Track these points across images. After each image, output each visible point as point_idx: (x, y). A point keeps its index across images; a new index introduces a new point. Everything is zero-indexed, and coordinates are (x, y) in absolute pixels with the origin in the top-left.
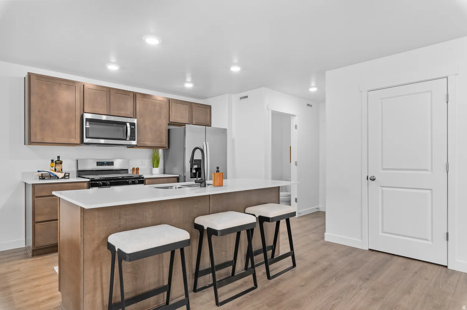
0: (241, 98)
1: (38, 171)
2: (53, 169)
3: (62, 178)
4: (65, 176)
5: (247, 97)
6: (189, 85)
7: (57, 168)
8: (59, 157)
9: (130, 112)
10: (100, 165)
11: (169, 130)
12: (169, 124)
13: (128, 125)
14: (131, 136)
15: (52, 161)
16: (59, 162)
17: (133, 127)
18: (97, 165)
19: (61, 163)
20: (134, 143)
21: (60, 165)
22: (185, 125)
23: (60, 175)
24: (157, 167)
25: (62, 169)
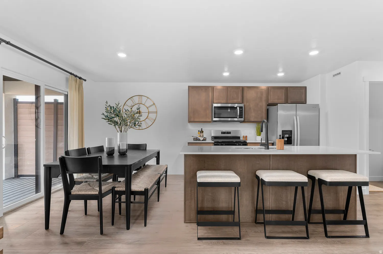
0: (334, 76)
1: (192, 136)
2: (199, 135)
3: (202, 140)
4: (204, 139)
5: (340, 73)
6: (281, 75)
7: (201, 135)
8: (202, 129)
9: (240, 100)
10: (223, 134)
11: (268, 110)
12: (268, 105)
13: (238, 108)
14: (239, 115)
15: (199, 131)
16: (202, 132)
17: (241, 109)
18: (222, 134)
19: (203, 132)
20: (242, 119)
21: (202, 133)
22: (277, 105)
23: (202, 139)
24: (260, 135)
25: (203, 136)
